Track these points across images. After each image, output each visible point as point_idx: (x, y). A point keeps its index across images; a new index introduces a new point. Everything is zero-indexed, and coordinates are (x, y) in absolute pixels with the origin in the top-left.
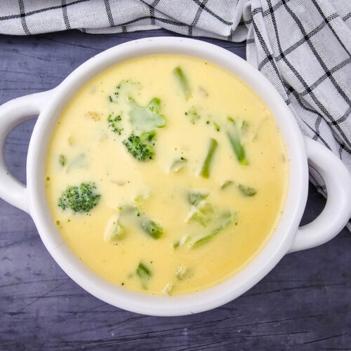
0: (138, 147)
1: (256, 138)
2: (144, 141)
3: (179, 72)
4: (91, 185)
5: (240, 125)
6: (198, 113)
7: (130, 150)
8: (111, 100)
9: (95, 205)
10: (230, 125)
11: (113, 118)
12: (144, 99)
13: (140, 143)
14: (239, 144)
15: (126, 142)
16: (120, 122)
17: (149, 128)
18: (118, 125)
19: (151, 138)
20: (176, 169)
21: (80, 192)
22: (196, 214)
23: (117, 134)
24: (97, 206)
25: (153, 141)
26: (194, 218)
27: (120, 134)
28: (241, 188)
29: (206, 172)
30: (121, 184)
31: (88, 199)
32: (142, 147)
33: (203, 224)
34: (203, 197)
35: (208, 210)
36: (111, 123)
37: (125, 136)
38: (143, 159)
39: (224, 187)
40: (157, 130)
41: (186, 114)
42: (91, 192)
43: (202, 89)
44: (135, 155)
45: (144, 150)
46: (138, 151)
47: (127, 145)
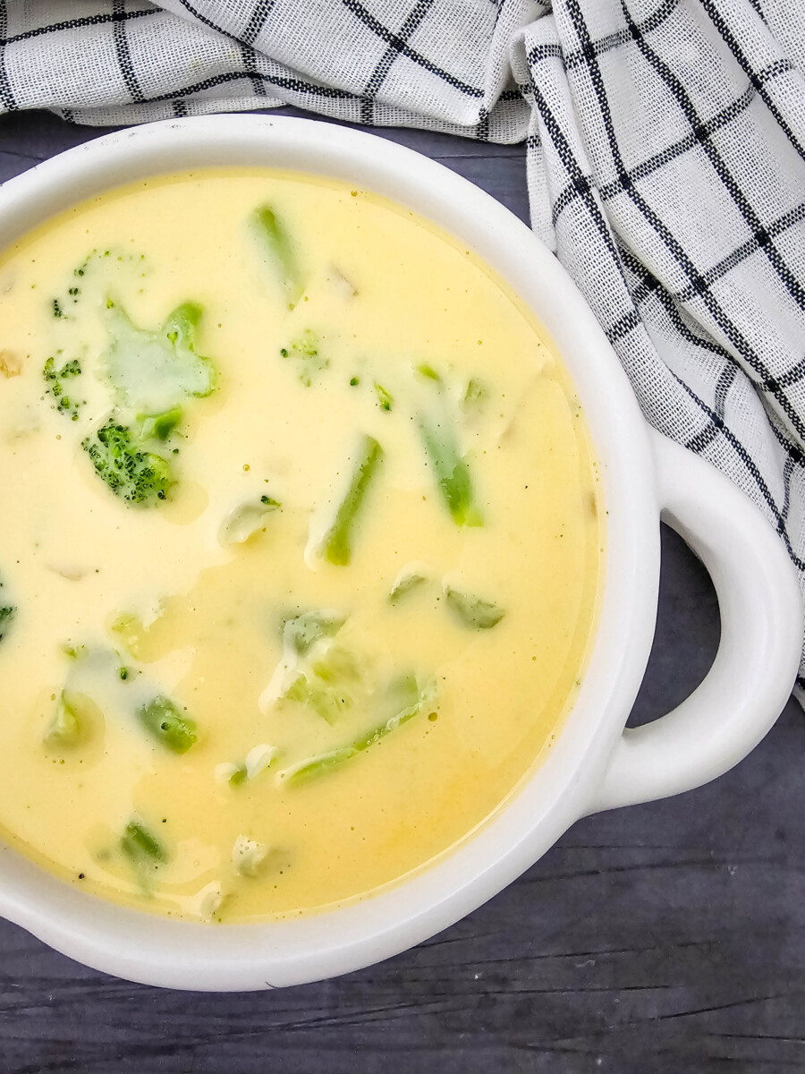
0: (122, 459)
1: (509, 434)
2: (141, 440)
3: (269, 220)
5: (457, 391)
6: (324, 353)
7: (99, 468)
8: (57, 311)
9: (1, 638)
10: (425, 390)
11: (59, 367)
12: (152, 308)
13: (129, 447)
14: (453, 451)
15: (90, 445)
16: (78, 378)
17: (159, 396)
18: (70, 387)
19: (165, 430)
20: (242, 535)
22: (301, 681)
23: (67, 415)
25: (174, 443)
26: (295, 694)
27: (75, 417)
28: (454, 602)
29: (339, 547)
30: (75, 576)
32: (132, 461)
33: (324, 713)
34: (328, 627)
35: (344, 669)
36: (52, 384)
37: (94, 418)
38: (138, 497)
39: (396, 596)
40: (189, 404)
41: (284, 352)
43: (339, 274)
44: (115, 485)
45: (138, 470)
46: (123, 474)
47: (93, 452)
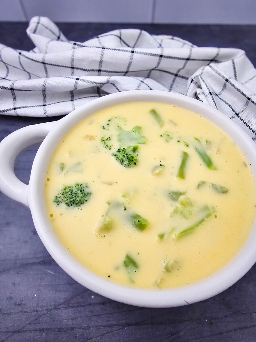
0: (125, 155)
1: (218, 151)
2: (129, 151)
3: (154, 112)
4: (84, 185)
5: (204, 143)
6: (171, 136)
7: (118, 158)
8: (104, 128)
9: (86, 201)
10: (196, 143)
11: (105, 139)
12: (128, 127)
13: (126, 153)
14: (206, 155)
15: (115, 154)
16: (111, 141)
17: (133, 144)
18: (108, 143)
19: (135, 149)
20: (157, 171)
21: (74, 189)
22: (177, 208)
23: (108, 149)
24: (88, 202)
25: (136, 153)
26: (176, 211)
27: (110, 149)
28: (214, 187)
29: (181, 174)
30: (110, 184)
31: (80, 195)
32: (128, 155)
33: (185, 217)
34: (181, 194)
35: (188, 204)
36: (103, 142)
37: (114, 150)
38: (128, 165)
39: (199, 186)
40: (139, 145)
41: (161, 136)
42: (84, 190)
43: (171, 121)
44: (122, 162)
45: (130, 156)
46: (125, 159)
47: (115, 155)
